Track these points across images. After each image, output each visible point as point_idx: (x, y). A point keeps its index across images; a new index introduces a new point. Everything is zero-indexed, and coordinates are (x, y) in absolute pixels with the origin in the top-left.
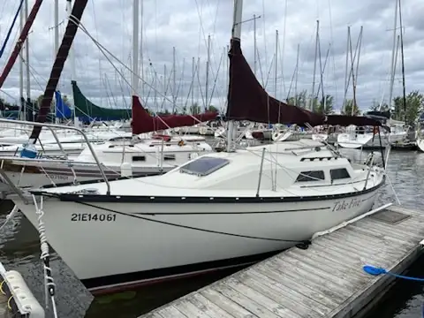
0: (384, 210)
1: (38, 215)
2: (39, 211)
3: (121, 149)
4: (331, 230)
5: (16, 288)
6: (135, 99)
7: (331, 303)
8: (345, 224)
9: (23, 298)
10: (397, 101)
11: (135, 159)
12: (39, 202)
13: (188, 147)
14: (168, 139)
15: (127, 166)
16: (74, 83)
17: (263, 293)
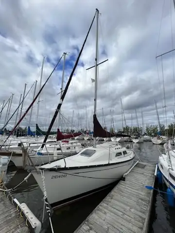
0: (138, 164)
1: (42, 178)
2: (43, 177)
3: (54, 146)
4: (128, 172)
5: (27, 213)
6: (58, 129)
7: (145, 203)
8: (131, 170)
9: (32, 218)
10: (124, 129)
11: (58, 149)
12: (42, 172)
13: (75, 144)
14: (68, 142)
15: (56, 152)
16: (37, 125)
17: (122, 202)
